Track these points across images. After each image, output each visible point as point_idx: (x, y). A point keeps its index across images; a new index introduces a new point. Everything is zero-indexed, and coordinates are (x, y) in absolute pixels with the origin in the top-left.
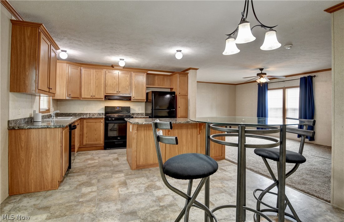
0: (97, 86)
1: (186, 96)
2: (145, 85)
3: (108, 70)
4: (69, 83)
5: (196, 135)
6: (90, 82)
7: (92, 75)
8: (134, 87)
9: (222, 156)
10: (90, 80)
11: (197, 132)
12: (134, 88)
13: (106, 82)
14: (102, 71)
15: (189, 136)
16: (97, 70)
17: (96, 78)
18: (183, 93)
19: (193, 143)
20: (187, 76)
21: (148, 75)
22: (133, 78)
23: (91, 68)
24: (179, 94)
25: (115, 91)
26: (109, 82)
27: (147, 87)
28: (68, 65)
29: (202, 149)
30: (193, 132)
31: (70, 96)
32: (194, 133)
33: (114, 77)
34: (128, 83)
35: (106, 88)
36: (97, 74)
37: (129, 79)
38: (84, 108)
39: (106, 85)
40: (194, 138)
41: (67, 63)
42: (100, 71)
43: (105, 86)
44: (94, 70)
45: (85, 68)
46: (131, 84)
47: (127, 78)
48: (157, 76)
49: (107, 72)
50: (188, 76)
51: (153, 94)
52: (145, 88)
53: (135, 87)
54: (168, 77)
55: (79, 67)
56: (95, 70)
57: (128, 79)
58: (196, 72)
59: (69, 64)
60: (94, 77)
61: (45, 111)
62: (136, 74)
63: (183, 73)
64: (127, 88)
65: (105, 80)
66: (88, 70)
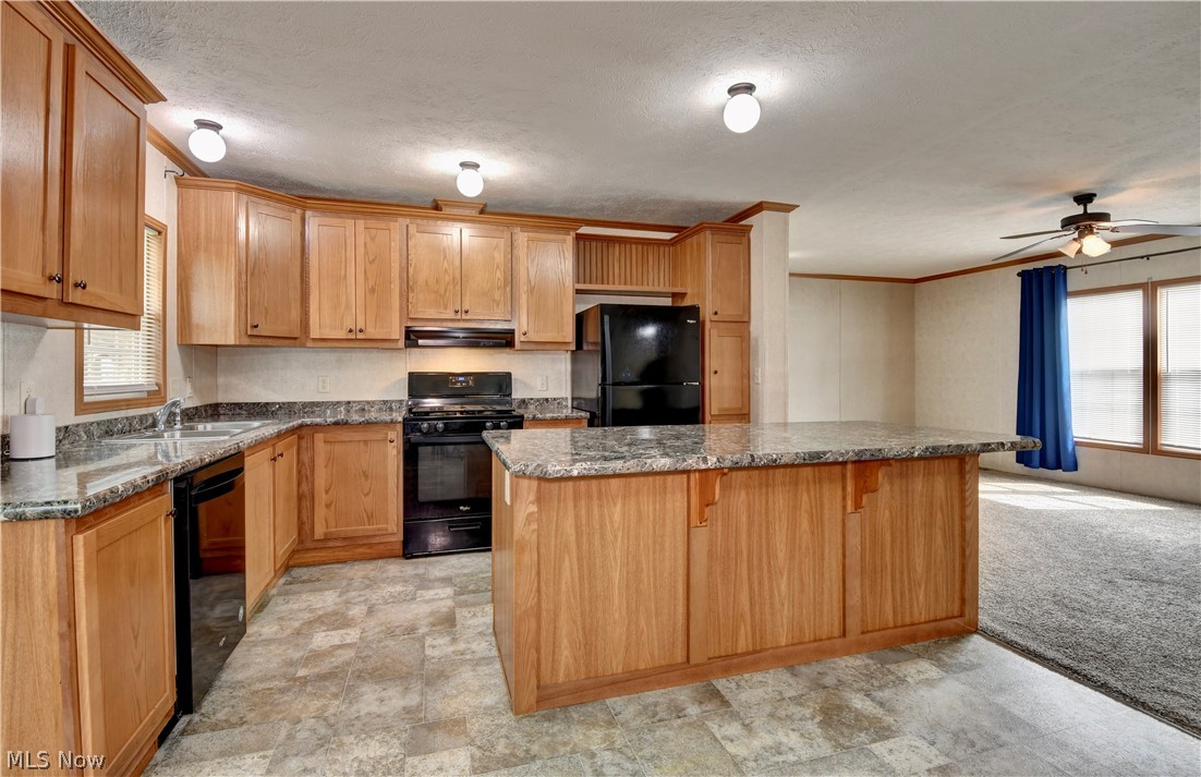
0: (373, 290)
1: (740, 324)
2: (569, 283)
3: (419, 221)
4: (252, 274)
5: (839, 516)
6: (343, 274)
7: (351, 241)
8: (524, 288)
9: (962, 615)
10: (343, 264)
11: (844, 498)
12: (524, 297)
13: (411, 270)
14: (392, 225)
15: (805, 524)
16: (372, 223)
17: (366, 253)
18: (729, 311)
19: (823, 559)
20: (745, 240)
21: (582, 243)
22: (521, 251)
23: (346, 212)
24: (715, 318)
25: (445, 308)
26: (423, 271)
27: (578, 292)
28: (244, 198)
29: (867, 583)
30: (826, 501)
31: (255, 332)
32: (826, 507)
33: (444, 250)
34: (499, 274)
35: (411, 295)
36: (373, 239)
37: (505, 256)
38: (324, 382)
39: (411, 283)
40: (826, 530)
41: (240, 190)
42: (382, 225)
43: (407, 287)
44: (361, 223)
45: (323, 211)
46: (511, 280)
47: (496, 254)
48: (617, 246)
49: (413, 229)
50: (749, 240)
51: (606, 318)
52: (570, 292)
53: (531, 290)
54: (662, 249)
55: (299, 211)
56: (362, 221)
57: (499, 257)
58: (786, 223)
59: (250, 193)
60: (361, 250)
61: (145, 395)
62: (532, 235)
63: (729, 225)
64: (497, 297)
65: (404, 261)
66: (336, 221)
